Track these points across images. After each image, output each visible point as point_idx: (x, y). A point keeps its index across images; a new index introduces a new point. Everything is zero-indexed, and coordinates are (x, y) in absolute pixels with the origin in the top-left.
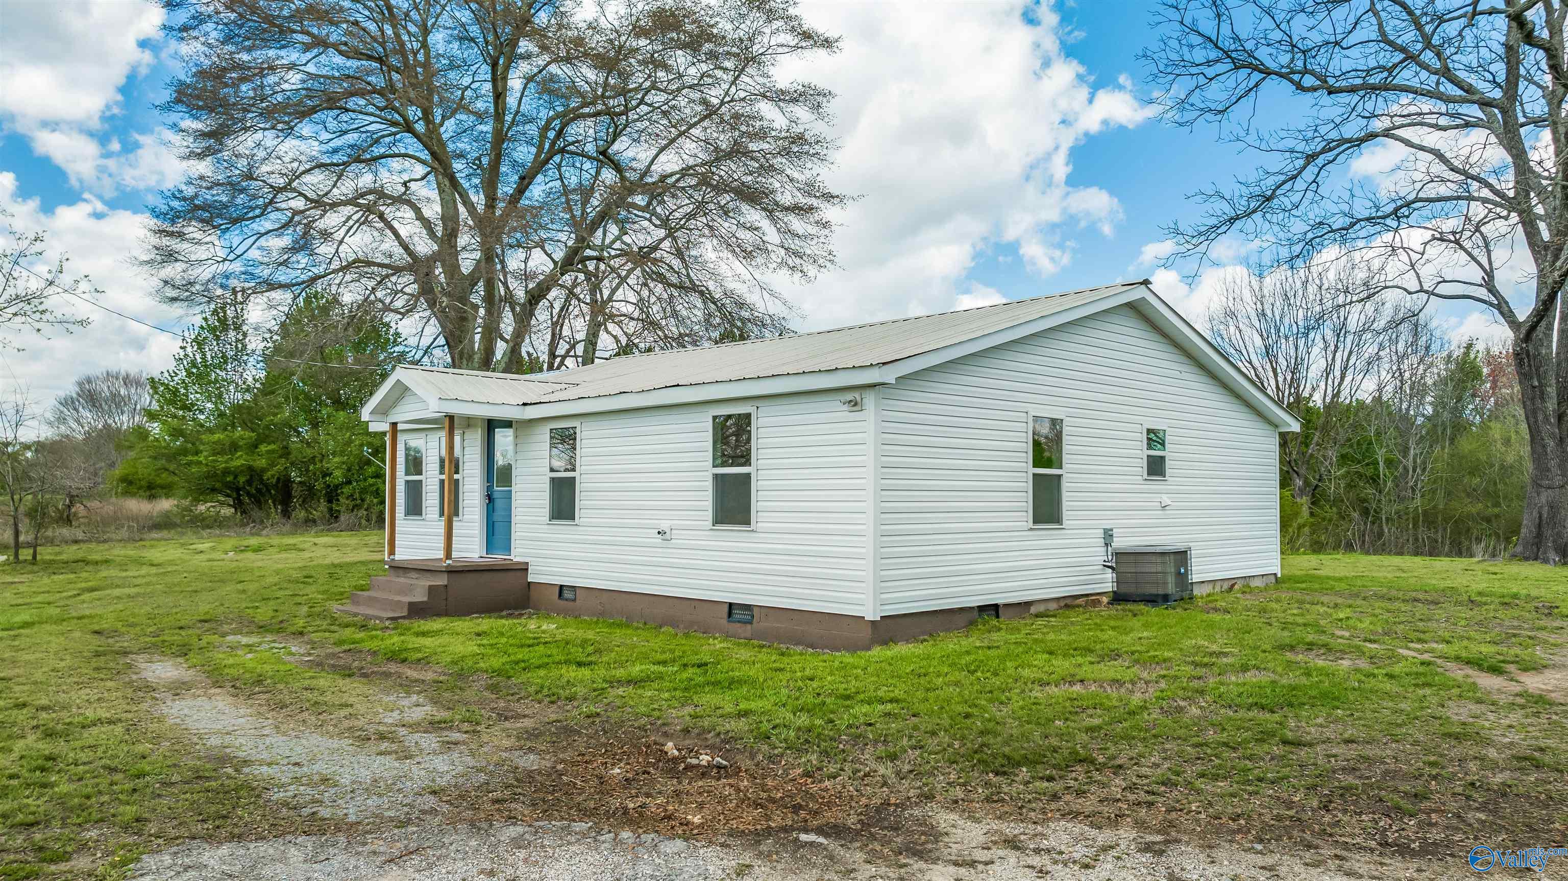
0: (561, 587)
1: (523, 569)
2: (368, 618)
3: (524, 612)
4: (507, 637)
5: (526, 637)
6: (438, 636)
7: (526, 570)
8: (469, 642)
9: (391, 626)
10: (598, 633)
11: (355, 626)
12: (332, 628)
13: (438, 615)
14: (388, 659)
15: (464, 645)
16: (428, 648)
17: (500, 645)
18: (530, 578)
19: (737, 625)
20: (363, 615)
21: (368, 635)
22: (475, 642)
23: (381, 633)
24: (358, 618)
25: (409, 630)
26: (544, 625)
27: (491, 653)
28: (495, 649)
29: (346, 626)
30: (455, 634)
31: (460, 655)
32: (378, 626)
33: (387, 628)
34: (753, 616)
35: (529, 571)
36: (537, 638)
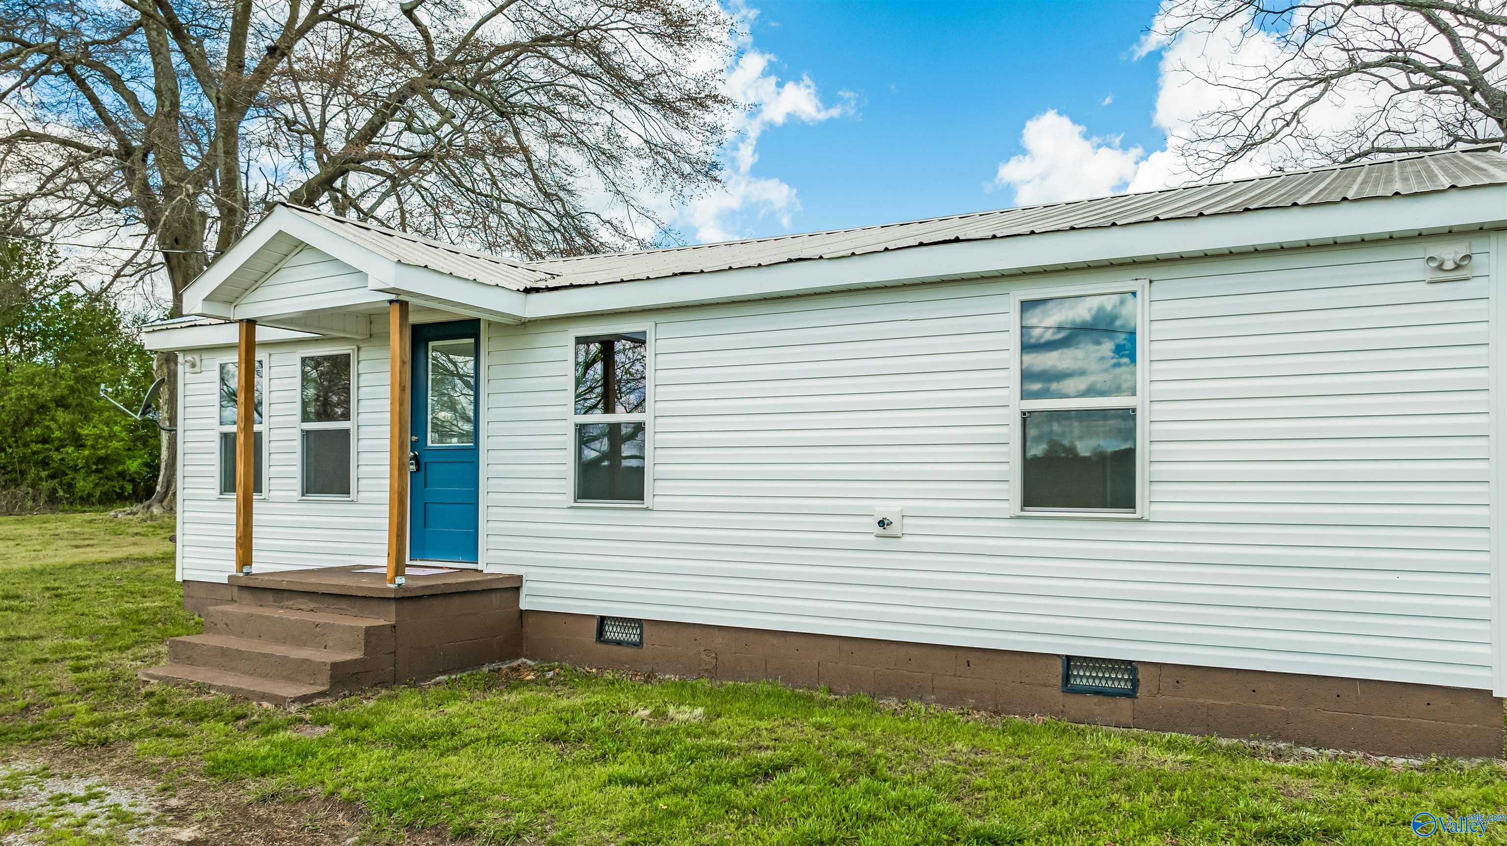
0: (602, 619)
1: (514, 588)
2: (242, 696)
3: (515, 664)
4: (654, 752)
5: (700, 749)
6: (469, 750)
7: (518, 589)
8: (580, 771)
9: (308, 716)
10: (820, 727)
11: (218, 716)
12: (165, 722)
13: (384, 684)
14: (410, 827)
15: (577, 778)
16: (494, 791)
17: (677, 780)
18: (525, 604)
19: (1091, 701)
20: (221, 689)
21: (274, 744)
22: (601, 771)
23: (294, 736)
24: (212, 697)
25: (365, 727)
26: (671, 710)
27: (696, 811)
28: (685, 792)
29: (199, 718)
30: (500, 740)
31: (621, 818)
32: (279, 718)
33: (301, 720)
34: (1135, 683)
35: (524, 592)
36: (725, 751)
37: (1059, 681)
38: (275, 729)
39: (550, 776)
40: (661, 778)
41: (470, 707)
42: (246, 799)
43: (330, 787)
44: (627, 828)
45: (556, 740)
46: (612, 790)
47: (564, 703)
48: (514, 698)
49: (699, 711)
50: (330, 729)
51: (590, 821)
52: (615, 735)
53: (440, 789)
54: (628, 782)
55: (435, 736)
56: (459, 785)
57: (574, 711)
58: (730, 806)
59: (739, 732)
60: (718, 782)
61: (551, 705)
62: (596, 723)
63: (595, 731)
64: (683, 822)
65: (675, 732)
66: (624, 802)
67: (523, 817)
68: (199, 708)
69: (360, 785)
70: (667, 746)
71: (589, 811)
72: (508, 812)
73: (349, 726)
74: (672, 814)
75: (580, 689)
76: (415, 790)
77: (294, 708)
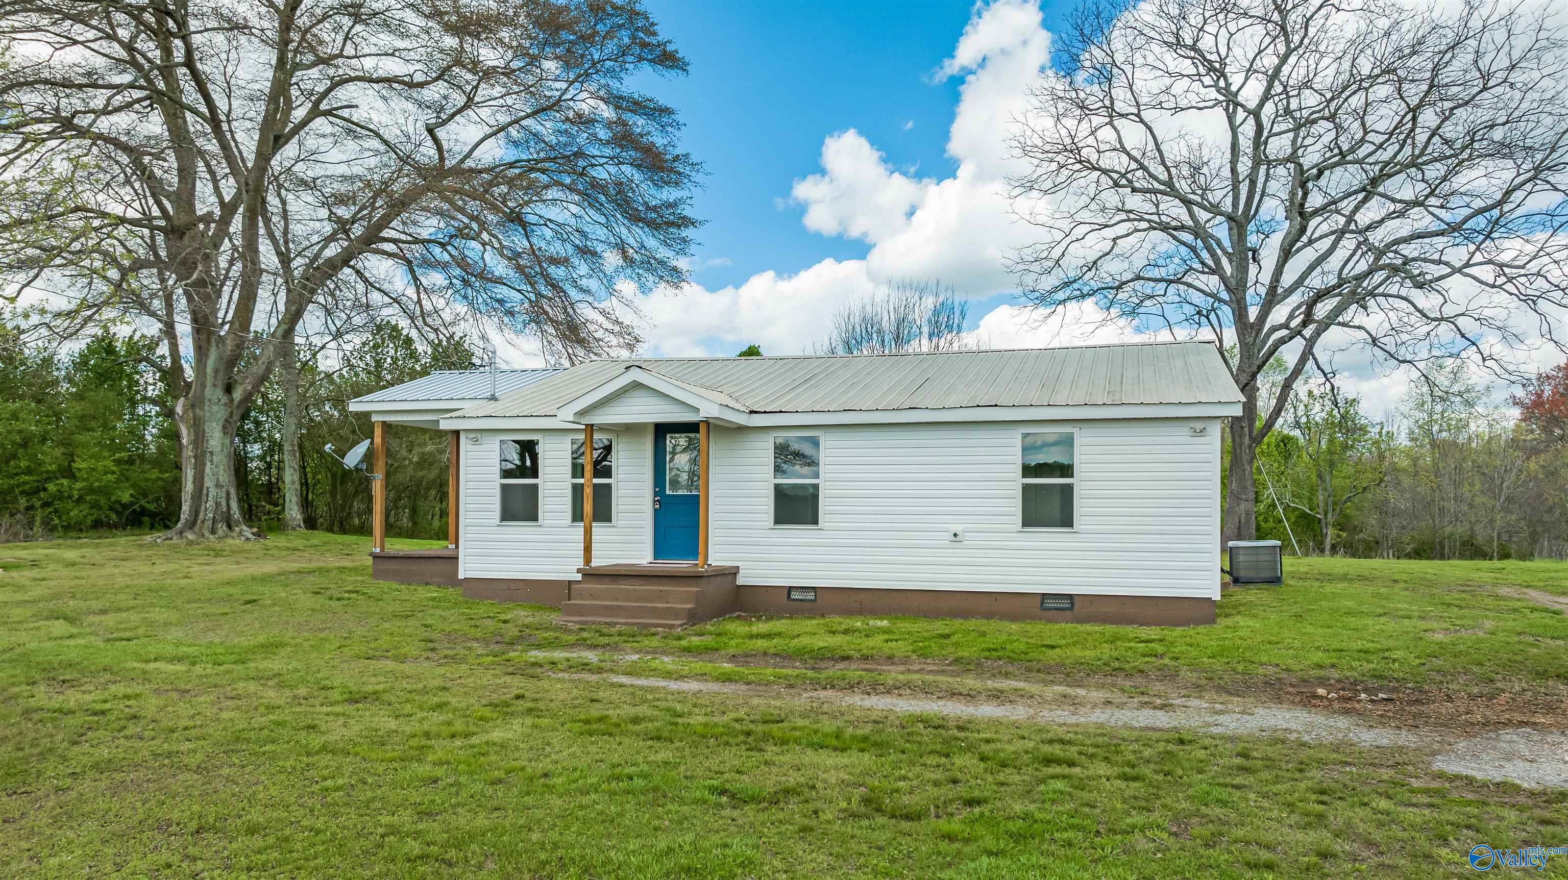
0: (789, 588)
1: (734, 572)
3: (736, 615)
7: (736, 574)
9: (691, 632)
10: (946, 625)
11: (642, 635)
13: (701, 620)
14: (818, 659)
17: (915, 639)
18: (740, 581)
19: (1053, 612)
20: (625, 624)
24: (622, 628)
26: (871, 622)
28: (921, 642)
29: (633, 636)
32: (676, 634)
33: (689, 634)
34: (1072, 604)
35: (740, 575)
36: (920, 632)
37: (1039, 605)
38: (682, 637)
42: (727, 657)
43: (761, 650)
51: (895, 651)
53: (815, 647)
57: (827, 624)
59: (914, 627)
62: (845, 627)
63: (849, 629)
66: (902, 645)
76: (804, 648)
77: (679, 630)
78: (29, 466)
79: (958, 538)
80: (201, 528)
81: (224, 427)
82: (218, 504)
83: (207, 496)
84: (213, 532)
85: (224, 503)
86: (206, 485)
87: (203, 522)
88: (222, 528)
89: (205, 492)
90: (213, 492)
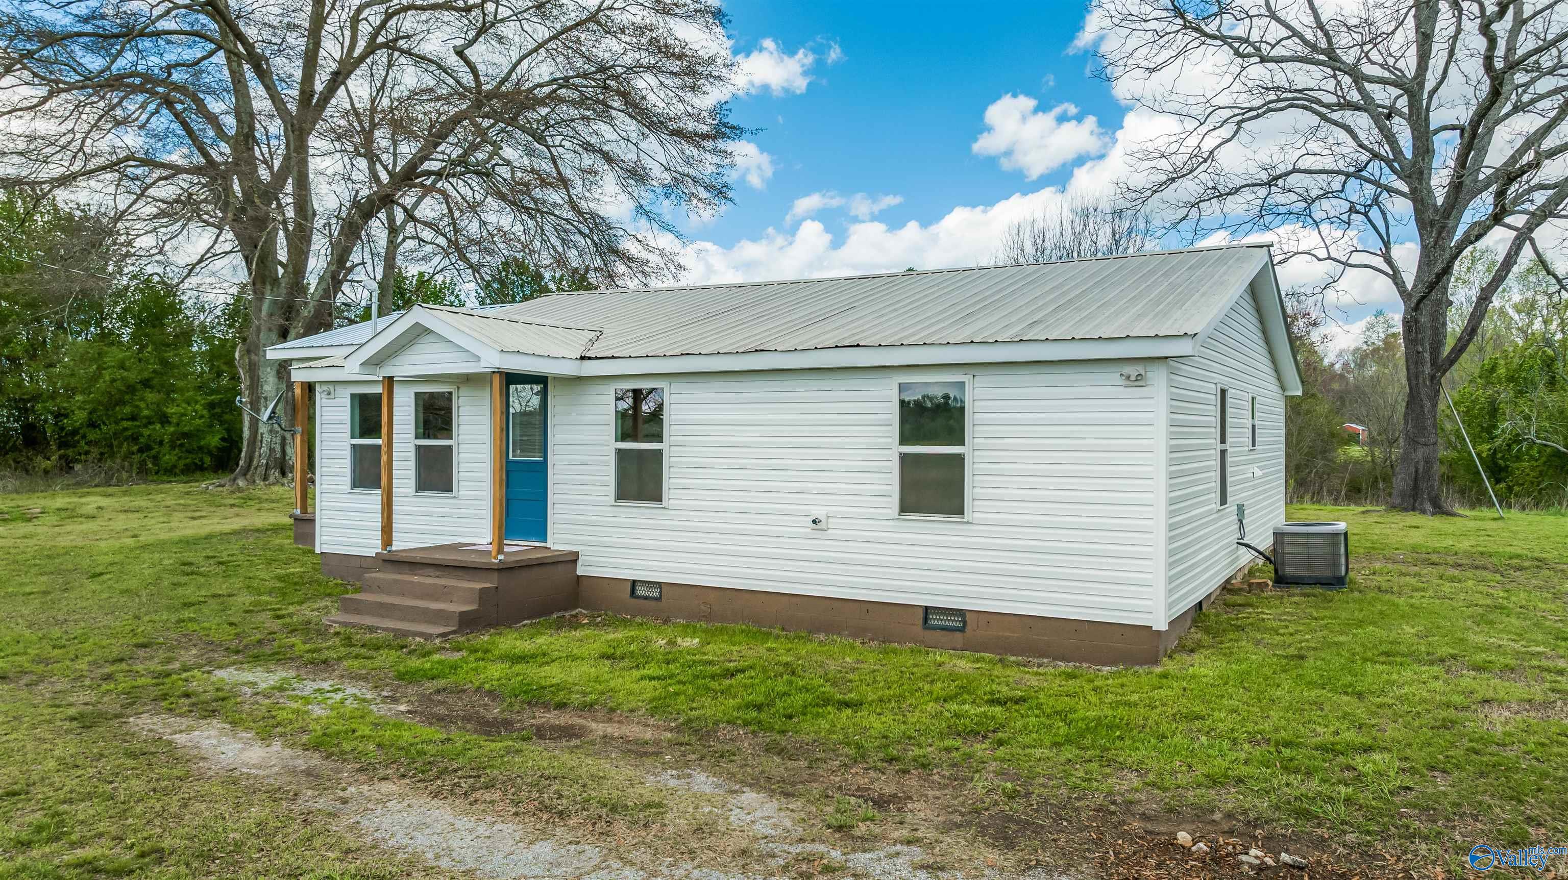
0: (634, 582)
1: (572, 559)
2: (400, 634)
3: (574, 613)
4: (668, 663)
5: (694, 662)
6: (556, 663)
7: (575, 561)
8: (625, 673)
9: (448, 646)
10: (770, 650)
11: (390, 647)
12: (356, 650)
13: (490, 625)
14: (529, 703)
15: (623, 677)
16: (575, 684)
17: (681, 678)
18: (580, 571)
19: (939, 633)
20: (385, 629)
21: (432, 662)
22: (636, 674)
23: (443, 657)
24: (381, 634)
25: (486, 651)
26: (679, 640)
27: (690, 691)
28: (684, 683)
29: (377, 648)
30: (575, 658)
31: (648, 696)
32: (429, 647)
33: (444, 648)
34: (965, 623)
35: (580, 563)
36: (710, 663)
37: (921, 622)
38: (429, 653)
39: (606, 676)
40: (671, 677)
41: (550, 639)
42: (428, 692)
43: (477, 684)
44: (651, 701)
45: (608, 658)
46: (643, 683)
47: (612, 636)
48: (577, 634)
49: (697, 640)
50: (465, 653)
51: (631, 698)
52: (644, 655)
53: (544, 683)
54: (652, 678)
55: (534, 656)
56: (554, 681)
57: (619, 642)
58: (709, 689)
59: (719, 652)
60: (704, 678)
61: (603, 639)
62: (632, 648)
63: (632, 653)
64: (683, 697)
65: (681, 652)
66: (650, 689)
67: (593, 696)
68: (375, 641)
69: (494, 683)
70: (675, 660)
71: (630, 693)
72: (585, 694)
73: (476, 651)
74: (677, 694)
75: (620, 629)
76: (528, 684)
77: (437, 641)
78: (132, 412)
79: (819, 526)
80: (253, 475)
81: (278, 372)
82: (272, 450)
83: (261, 441)
84: (265, 478)
85: (278, 448)
86: (260, 431)
87: (256, 468)
88: (275, 474)
89: (259, 438)
90: (267, 438)
